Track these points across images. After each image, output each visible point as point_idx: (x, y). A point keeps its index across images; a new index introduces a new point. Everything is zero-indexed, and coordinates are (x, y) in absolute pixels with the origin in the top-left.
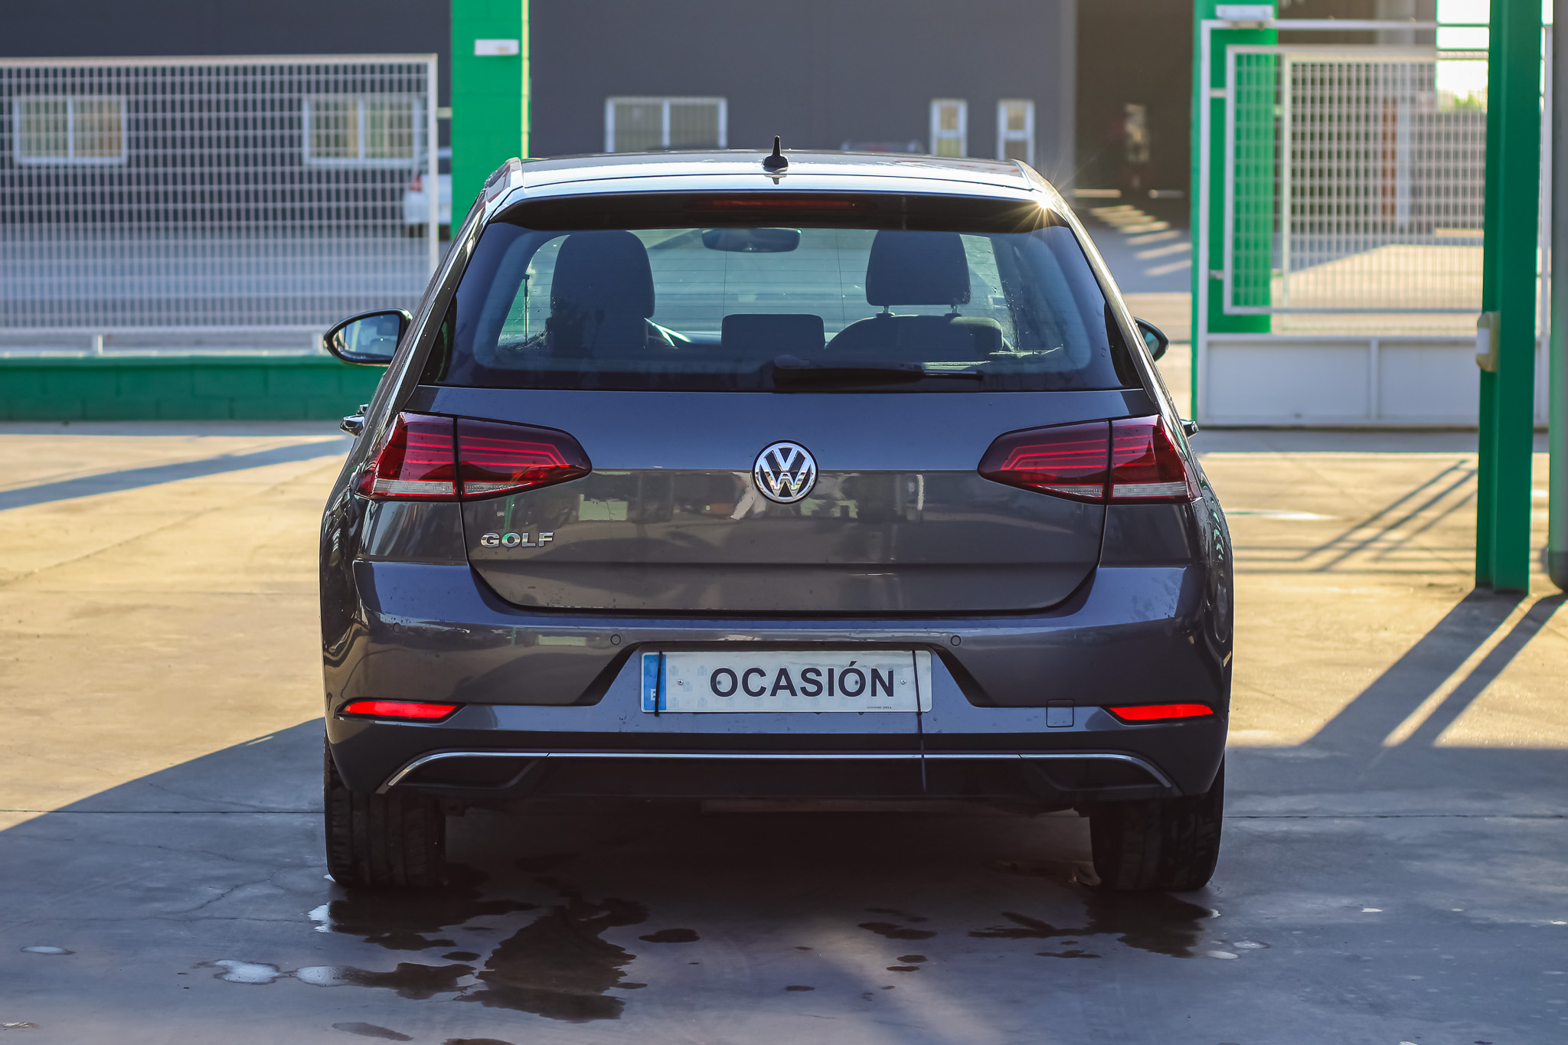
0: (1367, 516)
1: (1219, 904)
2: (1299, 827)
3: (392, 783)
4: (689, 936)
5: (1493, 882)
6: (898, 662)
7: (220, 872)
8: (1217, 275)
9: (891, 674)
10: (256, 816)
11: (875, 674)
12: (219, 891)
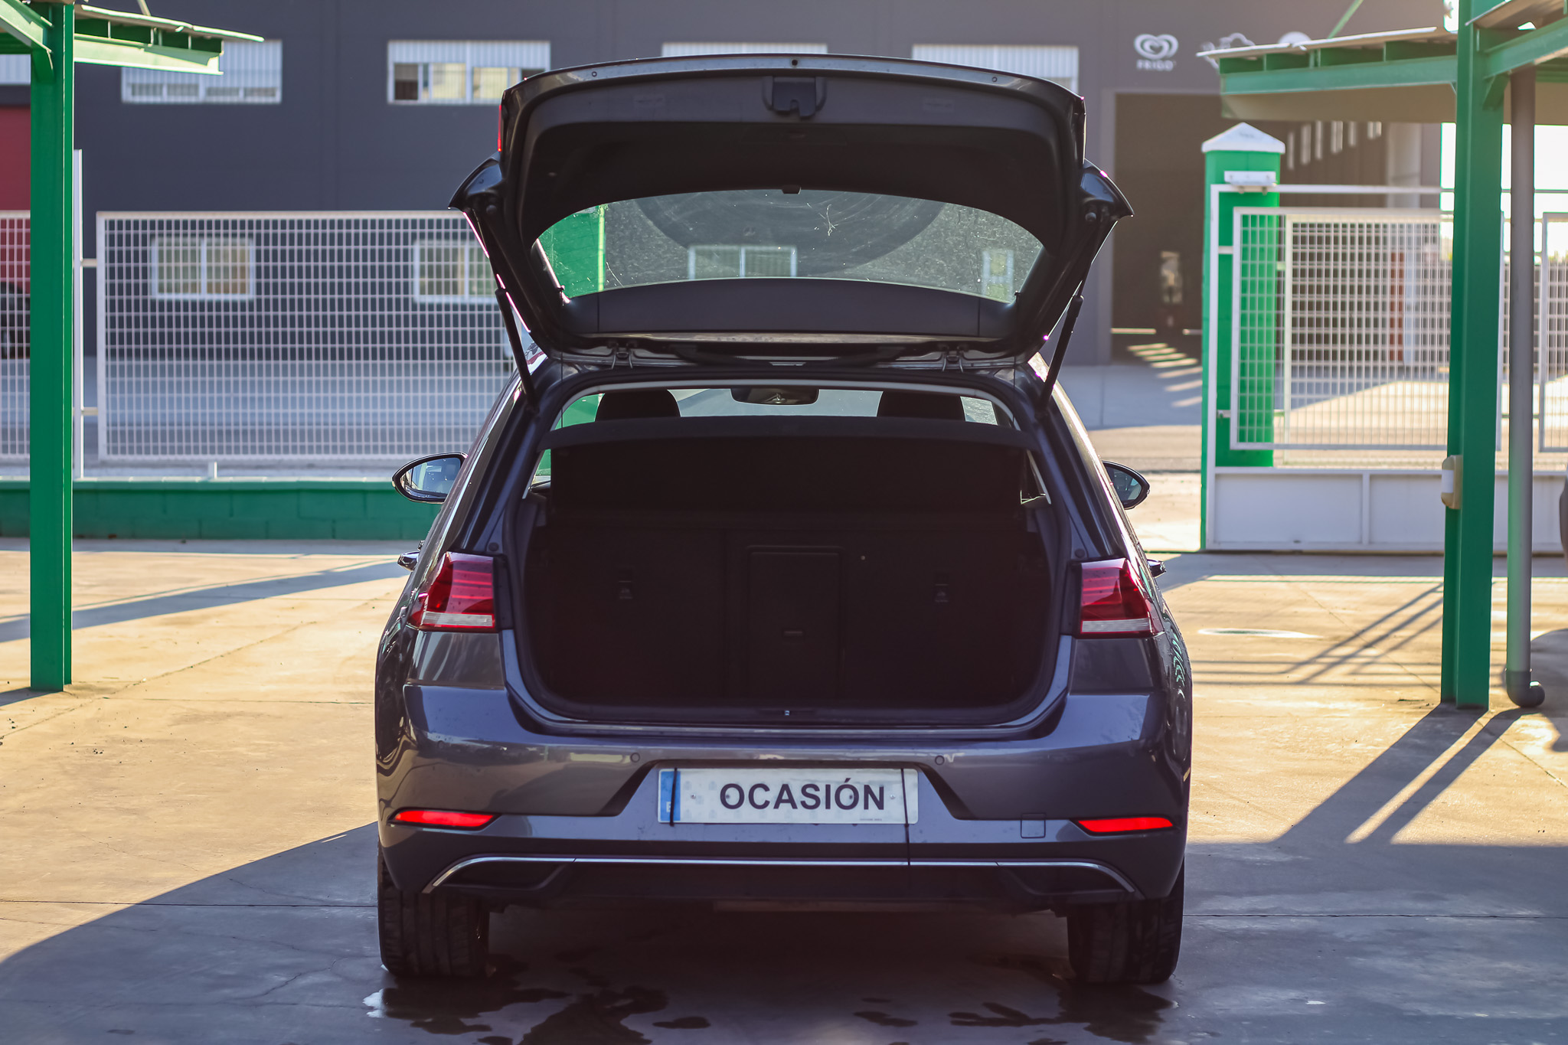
0: (1350, 634)
1: (1179, 996)
2: (1259, 925)
3: (437, 883)
4: (700, 1023)
5: (1426, 977)
6: (889, 779)
7: (286, 961)
8: (1225, 414)
9: (882, 790)
10: (323, 909)
11: (867, 789)
12: (283, 979)
